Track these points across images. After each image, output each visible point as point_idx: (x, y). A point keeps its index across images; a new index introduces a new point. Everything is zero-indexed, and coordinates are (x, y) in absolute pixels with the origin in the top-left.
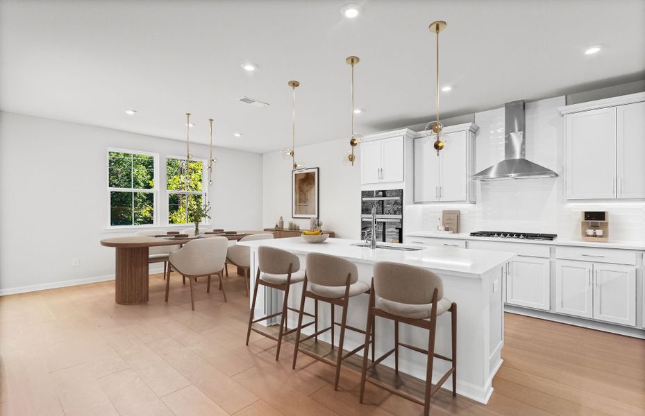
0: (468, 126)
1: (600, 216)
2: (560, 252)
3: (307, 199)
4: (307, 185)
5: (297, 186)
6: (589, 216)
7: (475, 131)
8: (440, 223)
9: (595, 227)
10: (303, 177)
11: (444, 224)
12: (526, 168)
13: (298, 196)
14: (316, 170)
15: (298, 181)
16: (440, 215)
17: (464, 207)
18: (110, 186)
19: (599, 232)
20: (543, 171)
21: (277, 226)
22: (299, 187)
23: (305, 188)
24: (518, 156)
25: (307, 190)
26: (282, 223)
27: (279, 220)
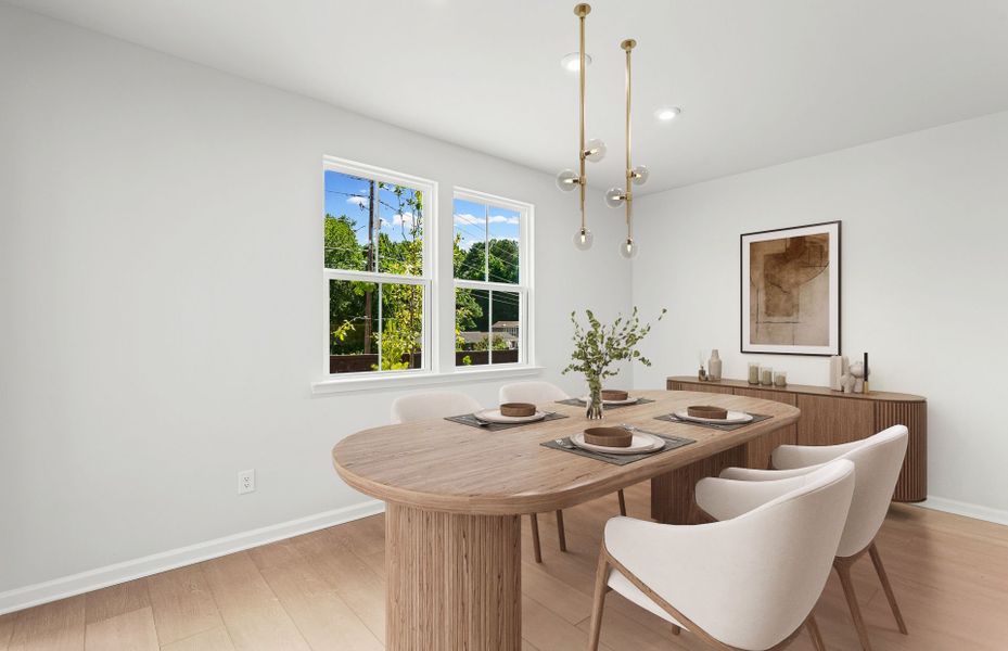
3: (796, 307)
4: (797, 270)
5: (759, 273)
10: (781, 249)
13: (762, 297)
14: (832, 230)
15: (761, 260)
18: (329, 263)
21: (702, 372)
22: (768, 276)
23: (789, 275)
25: (797, 284)
26: (718, 365)
27: (708, 356)
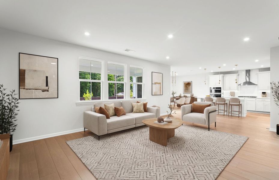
0: (237, 74)
1: (265, 93)
2: (257, 100)
3: (188, 89)
6: (263, 93)
7: (238, 75)
8: (229, 94)
9: (264, 95)
10: (187, 83)
11: (230, 95)
12: (250, 83)
13: (185, 88)
14: (191, 82)
15: (185, 84)
16: (230, 93)
17: (236, 91)
19: (265, 96)
20: (254, 84)
21: (179, 96)
22: (186, 86)
23: (188, 86)
24: (248, 81)
26: (181, 95)
